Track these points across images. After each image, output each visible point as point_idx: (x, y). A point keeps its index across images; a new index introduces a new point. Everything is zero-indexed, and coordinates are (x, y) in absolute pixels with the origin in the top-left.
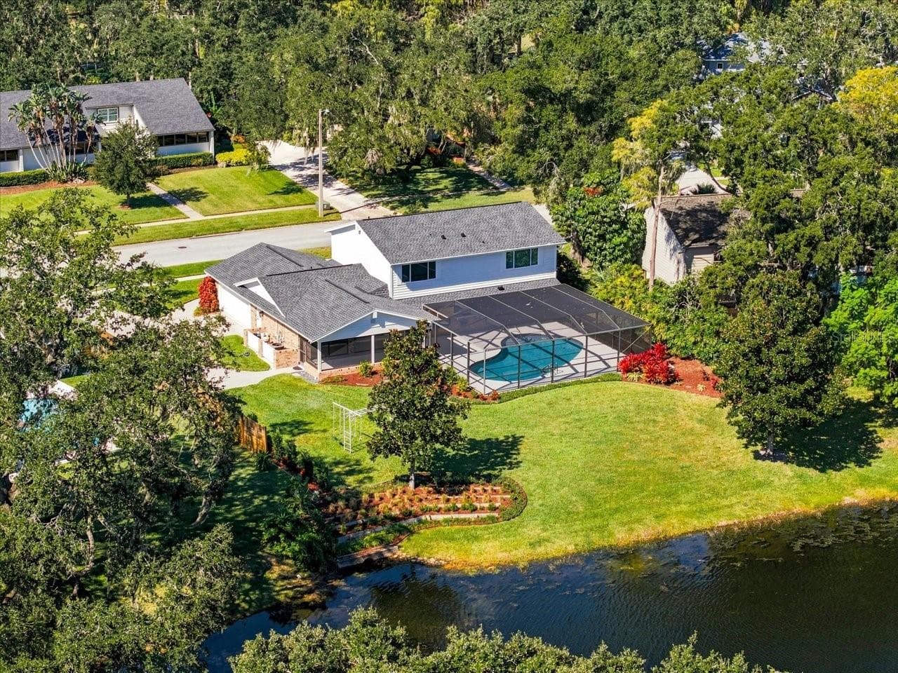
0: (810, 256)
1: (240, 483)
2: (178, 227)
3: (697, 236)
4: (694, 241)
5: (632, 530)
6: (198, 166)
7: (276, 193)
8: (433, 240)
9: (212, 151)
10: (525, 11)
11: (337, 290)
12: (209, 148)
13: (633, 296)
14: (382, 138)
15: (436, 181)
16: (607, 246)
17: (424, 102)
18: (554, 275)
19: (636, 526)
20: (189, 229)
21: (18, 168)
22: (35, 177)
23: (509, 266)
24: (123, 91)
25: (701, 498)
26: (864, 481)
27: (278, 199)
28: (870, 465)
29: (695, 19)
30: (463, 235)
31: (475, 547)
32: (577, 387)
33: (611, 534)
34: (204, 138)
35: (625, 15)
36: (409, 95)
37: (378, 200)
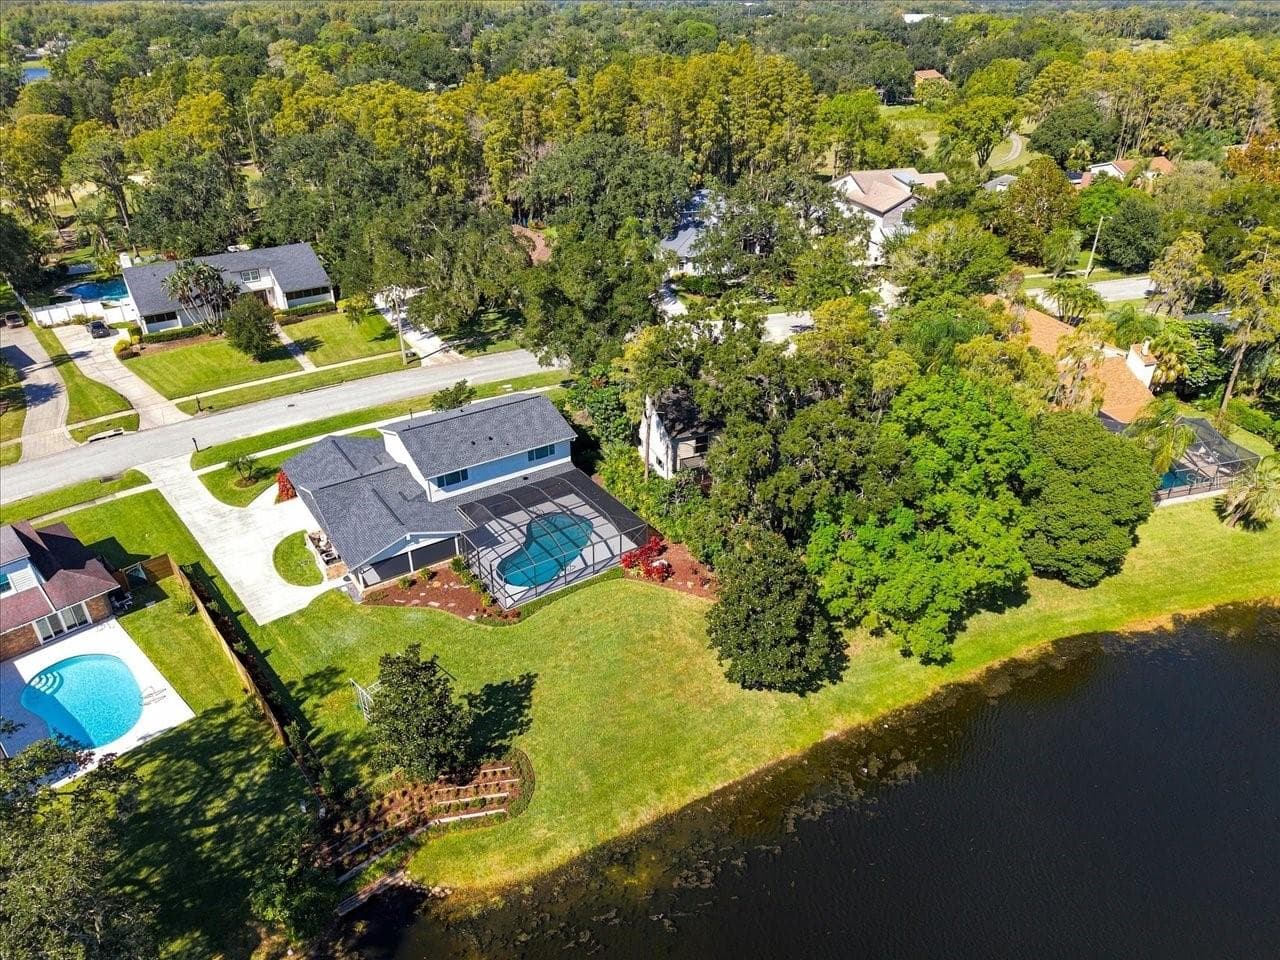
0: (788, 501)
1: (249, 796)
2: (293, 381)
3: (681, 426)
4: (680, 432)
5: (634, 814)
6: (323, 311)
7: (376, 339)
8: (463, 447)
9: (333, 300)
10: (556, 180)
11: (380, 505)
12: (330, 298)
13: (632, 484)
14: (447, 304)
15: (494, 322)
16: (611, 425)
17: (477, 272)
18: (569, 459)
19: (638, 808)
20: (302, 383)
21: (177, 325)
22: (191, 332)
23: (531, 459)
24: (261, 256)
25: (698, 752)
26: (840, 706)
27: (375, 346)
28: (841, 679)
29: (672, 185)
30: (491, 439)
31: (479, 864)
32: (588, 591)
33: (615, 824)
34: (325, 290)
35: (627, 184)
36: (464, 267)
37: (451, 343)
